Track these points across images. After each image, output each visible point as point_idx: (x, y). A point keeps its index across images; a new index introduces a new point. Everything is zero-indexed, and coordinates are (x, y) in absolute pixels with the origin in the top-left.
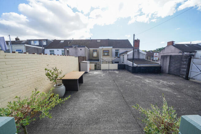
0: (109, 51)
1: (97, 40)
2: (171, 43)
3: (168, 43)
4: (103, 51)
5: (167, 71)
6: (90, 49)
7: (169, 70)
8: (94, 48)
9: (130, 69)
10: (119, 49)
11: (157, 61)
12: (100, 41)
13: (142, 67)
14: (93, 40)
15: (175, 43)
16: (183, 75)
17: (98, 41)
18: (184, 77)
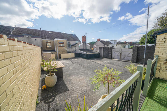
0: (64, 42)
1: (48, 32)
2: (99, 40)
3: (98, 39)
4: (59, 42)
5: (103, 56)
6: (43, 40)
7: (103, 55)
8: (48, 39)
9: (84, 57)
10: (71, 41)
11: (96, 50)
12: (52, 33)
13: (92, 54)
14: (44, 31)
15: (101, 40)
16: (110, 57)
17: (50, 33)
18: (110, 58)
